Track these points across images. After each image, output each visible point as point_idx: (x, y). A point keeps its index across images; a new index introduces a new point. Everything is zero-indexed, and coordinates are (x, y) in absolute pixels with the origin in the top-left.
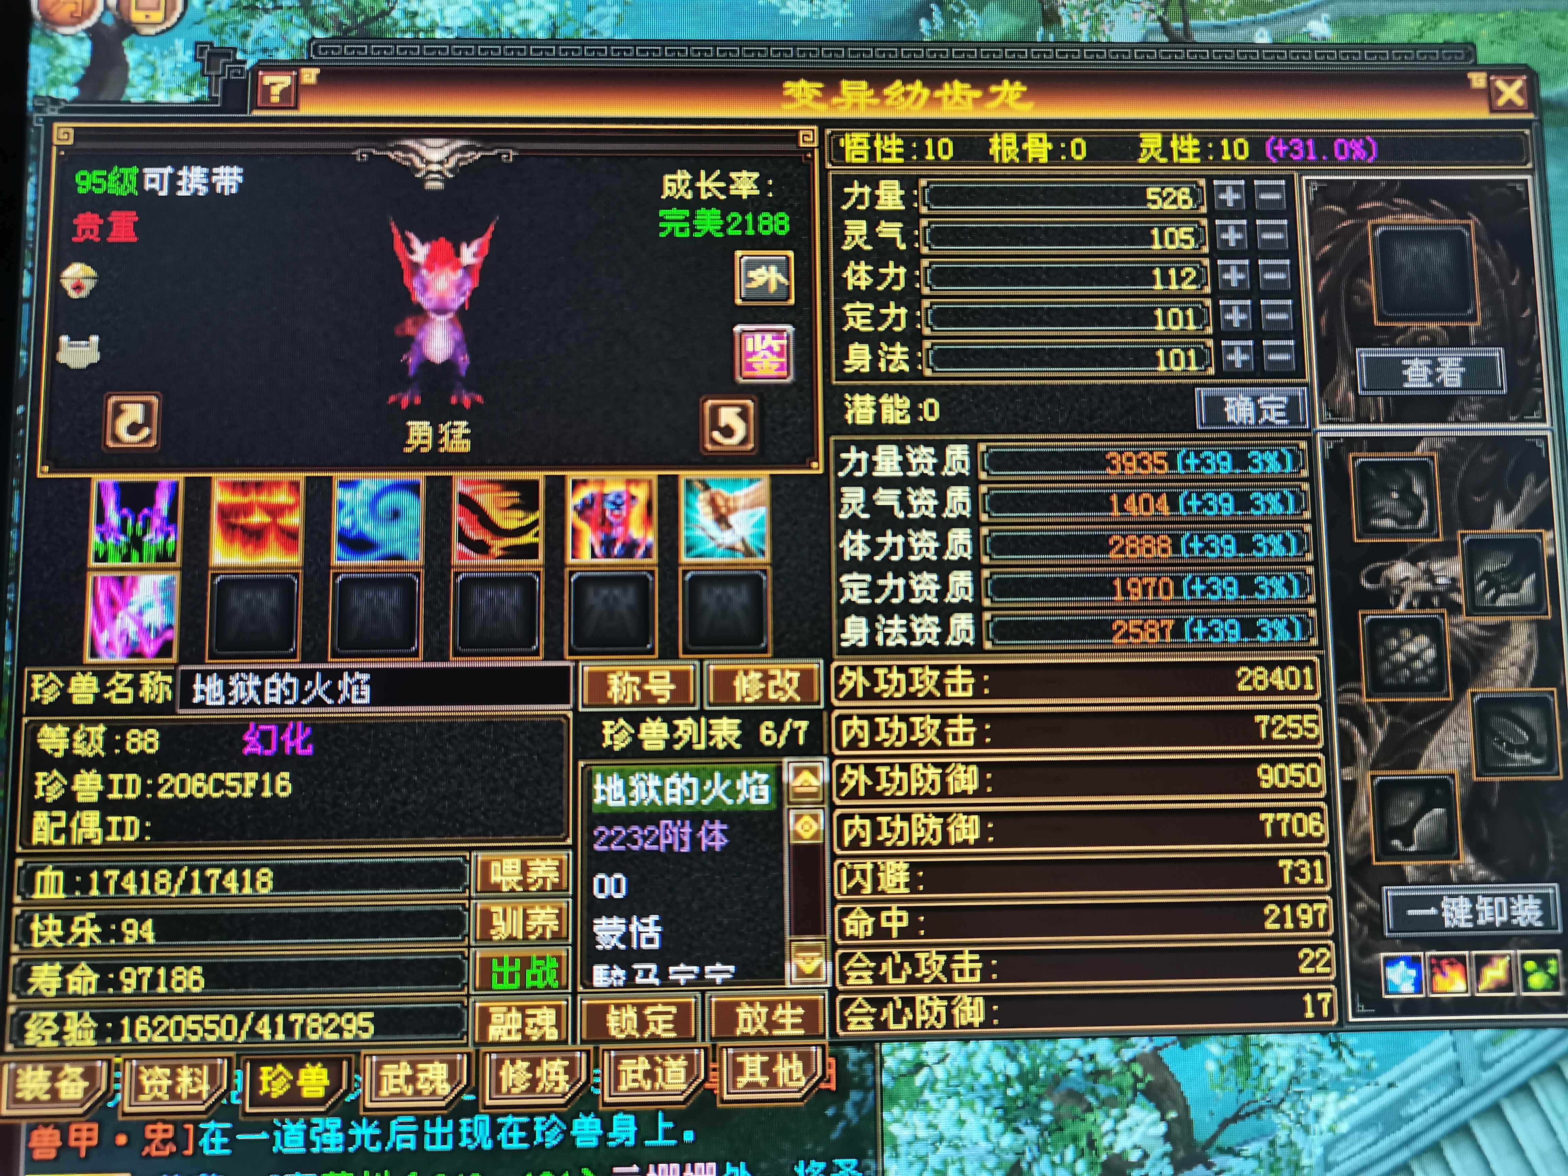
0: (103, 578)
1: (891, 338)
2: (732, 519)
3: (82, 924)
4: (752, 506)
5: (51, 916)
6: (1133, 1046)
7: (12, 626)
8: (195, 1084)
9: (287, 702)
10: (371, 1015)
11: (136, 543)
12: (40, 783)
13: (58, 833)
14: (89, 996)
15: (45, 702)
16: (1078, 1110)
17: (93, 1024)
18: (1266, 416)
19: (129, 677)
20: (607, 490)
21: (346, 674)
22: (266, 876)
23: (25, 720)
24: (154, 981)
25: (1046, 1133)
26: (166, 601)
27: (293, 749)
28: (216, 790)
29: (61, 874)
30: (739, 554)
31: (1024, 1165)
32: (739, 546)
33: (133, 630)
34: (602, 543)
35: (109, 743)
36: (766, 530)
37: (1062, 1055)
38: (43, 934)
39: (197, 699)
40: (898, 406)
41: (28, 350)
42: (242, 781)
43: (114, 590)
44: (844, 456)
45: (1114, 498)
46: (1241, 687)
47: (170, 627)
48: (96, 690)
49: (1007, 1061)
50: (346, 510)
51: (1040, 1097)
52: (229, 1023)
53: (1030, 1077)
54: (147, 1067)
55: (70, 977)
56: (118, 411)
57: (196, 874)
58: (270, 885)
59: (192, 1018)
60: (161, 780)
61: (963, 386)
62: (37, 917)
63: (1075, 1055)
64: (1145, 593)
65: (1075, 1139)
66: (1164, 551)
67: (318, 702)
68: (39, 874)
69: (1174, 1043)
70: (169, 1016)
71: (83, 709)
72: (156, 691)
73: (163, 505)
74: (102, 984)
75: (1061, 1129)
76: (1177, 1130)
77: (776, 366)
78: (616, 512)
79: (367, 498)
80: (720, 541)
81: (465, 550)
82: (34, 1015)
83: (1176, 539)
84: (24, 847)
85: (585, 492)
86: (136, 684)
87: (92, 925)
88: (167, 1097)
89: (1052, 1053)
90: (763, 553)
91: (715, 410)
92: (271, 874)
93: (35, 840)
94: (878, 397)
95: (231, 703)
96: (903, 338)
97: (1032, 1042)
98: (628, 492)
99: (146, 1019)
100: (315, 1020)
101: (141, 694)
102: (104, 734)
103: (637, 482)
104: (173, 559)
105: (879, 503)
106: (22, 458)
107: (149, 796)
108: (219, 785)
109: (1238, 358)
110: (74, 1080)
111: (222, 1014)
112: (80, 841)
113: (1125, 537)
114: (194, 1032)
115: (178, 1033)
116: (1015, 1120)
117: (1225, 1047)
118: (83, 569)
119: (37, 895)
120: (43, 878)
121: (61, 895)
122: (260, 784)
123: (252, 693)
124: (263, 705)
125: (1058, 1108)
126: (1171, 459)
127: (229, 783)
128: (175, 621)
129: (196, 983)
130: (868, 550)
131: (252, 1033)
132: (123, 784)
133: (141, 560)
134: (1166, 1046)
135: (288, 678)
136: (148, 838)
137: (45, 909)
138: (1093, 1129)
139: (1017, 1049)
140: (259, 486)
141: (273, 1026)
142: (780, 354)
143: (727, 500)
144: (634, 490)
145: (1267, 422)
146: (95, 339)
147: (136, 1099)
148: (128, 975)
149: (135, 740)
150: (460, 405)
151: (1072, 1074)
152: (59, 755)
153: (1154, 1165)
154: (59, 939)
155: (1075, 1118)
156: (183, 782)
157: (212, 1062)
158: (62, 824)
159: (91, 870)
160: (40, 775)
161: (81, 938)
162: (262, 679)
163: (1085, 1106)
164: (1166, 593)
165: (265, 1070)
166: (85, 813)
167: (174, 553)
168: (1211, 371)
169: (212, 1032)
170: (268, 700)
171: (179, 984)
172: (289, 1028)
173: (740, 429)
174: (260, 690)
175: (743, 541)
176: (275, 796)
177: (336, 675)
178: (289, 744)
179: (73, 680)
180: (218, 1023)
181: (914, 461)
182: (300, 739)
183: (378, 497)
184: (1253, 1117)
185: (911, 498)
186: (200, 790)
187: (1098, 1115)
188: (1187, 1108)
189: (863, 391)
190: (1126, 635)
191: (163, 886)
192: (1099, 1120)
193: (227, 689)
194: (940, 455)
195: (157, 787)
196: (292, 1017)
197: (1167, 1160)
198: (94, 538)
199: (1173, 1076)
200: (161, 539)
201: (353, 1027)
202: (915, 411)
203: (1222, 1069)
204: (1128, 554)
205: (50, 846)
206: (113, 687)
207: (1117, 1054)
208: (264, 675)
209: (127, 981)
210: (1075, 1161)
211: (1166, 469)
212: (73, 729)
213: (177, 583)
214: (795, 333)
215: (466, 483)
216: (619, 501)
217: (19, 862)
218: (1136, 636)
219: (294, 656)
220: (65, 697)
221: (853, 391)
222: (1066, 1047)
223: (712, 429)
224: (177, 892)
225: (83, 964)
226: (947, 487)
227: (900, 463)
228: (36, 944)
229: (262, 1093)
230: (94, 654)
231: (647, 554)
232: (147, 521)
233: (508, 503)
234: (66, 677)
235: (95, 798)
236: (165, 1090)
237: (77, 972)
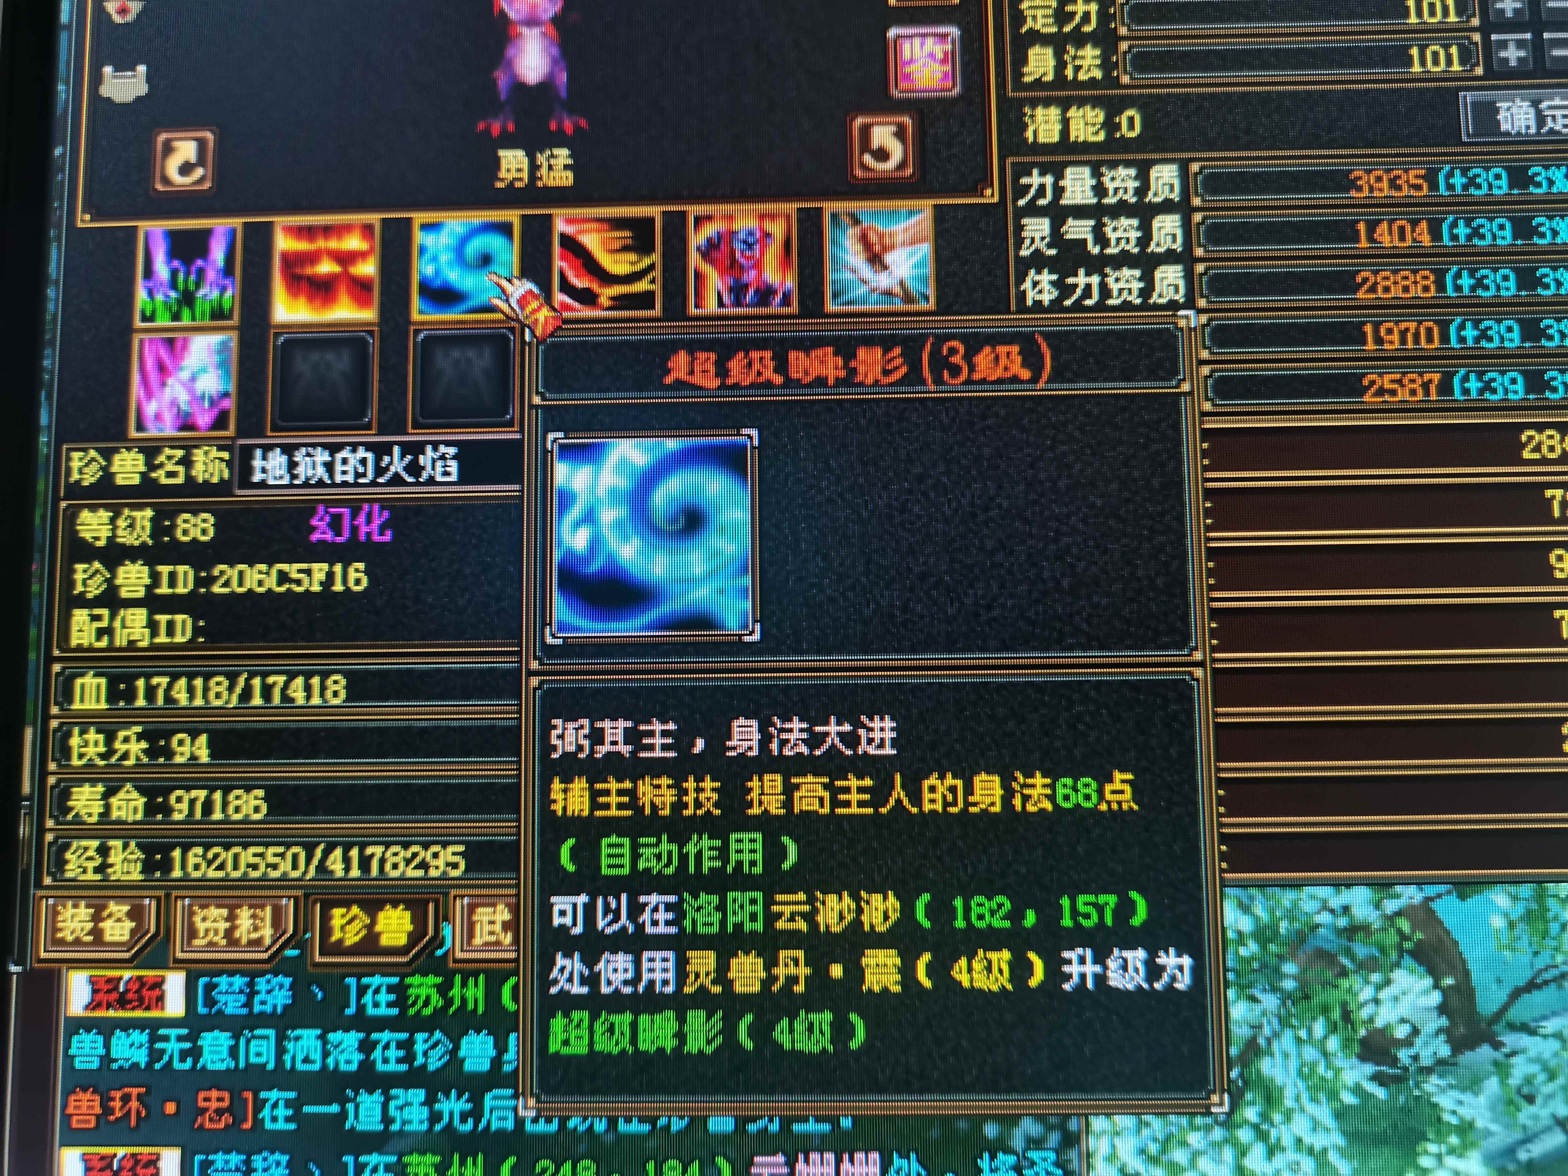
0: (151, 340)
1: (1079, 39)
2: (889, 258)
3: (126, 740)
4: (913, 242)
5: (92, 729)
6: (1398, 896)
7: (49, 397)
8: (256, 929)
9: (361, 481)
10: (461, 848)
11: (188, 299)
12: (79, 576)
13: (100, 633)
14: (135, 823)
15: (86, 483)
16: (1329, 975)
17: (139, 855)
18: (1550, 124)
19: (179, 453)
20: (736, 226)
21: (429, 448)
22: (338, 684)
23: (63, 504)
24: (208, 807)
25: (1289, 1003)
26: (222, 365)
27: (369, 534)
28: (280, 584)
29: (103, 681)
30: (897, 301)
31: (1261, 1041)
32: (897, 290)
33: (183, 397)
34: (731, 290)
35: (158, 530)
36: (929, 270)
37: (1309, 907)
38: (83, 750)
39: (257, 477)
40: (1090, 120)
41: (67, 83)
42: (308, 572)
43: (163, 353)
44: (1024, 181)
45: (1362, 227)
46: (1526, 455)
47: (226, 395)
48: (143, 469)
49: (1239, 913)
50: (427, 256)
51: (1281, 958)
52: (295, 857)
53: (1268, 933)
54: (203, 907)
55: (114, 801)
56: (168, 149)
57: (257, 682)
58: (343, 694)
59: (252, 850)
60: (216, 572)
61: (1168, 94)
62: (76, 730)
63: (1325, 907)
64: (1403, 341)
65: (1325, 1010)
66: (1426, 289)
67: (397, 480)
68: (79, 681)
69: (1449, 893)
70: (227, 847)
71: (128, 491)
72: (211, 470)
73: (218, 255)
74: (150, 809)
75: (1307, 997)
76: (1455, 1002)
77: (939, 76)
78: (748, 253)
79: (452, 242)
80: (874, 284)
81: (568, 300)
82: (75, 844)
83: (1440, 276)
84: (62, 650)
85: (710, 230)
86: (187, 462)
87: (138, 740)
88: (224, 942)
89: (1295, 904)
90: (926, 298)
91: (866, 131)
92: (343, 682)
93: (74, 642)
94: (1065, 110)
95: (296, 482)
96: (1094, 39)
97: (1270, 890)
98: (762, 229)
99: (199, 850)
100: (395, 854)
101: (194, 473)
102: (152, 520)
103: (773, 217)
104: (230, 317)
105: (1068, 237)
106: (61, 207)
107: (203, 590)
108: (283, 577)
109: (1512, 55)
110: (119, 920)
111: (288, 846)
112: (125, 643)
113: (1375, 273)
114: (255, 867)
115: (236, 867)
116: (1250, 985)
117: (1515, 898)
118: (128, 330)
119: (77, 706)
120: (83, 686)
121: (104, 706)
122: (330, 575)
123: (321, 472)
124: (334, 485)
125: (1303, 971)
126: (1431, 178)
127: (295, 575)
128: (232, 388)
129: (257, 809)
130: (1055, 294)
131: (322, 868)
132: (172, 576)
133: (193, 319)
134: (1439, 896)
135: (361, 453)
136: (201, 640)
137: (86, 721)
138: (1348, 998)
139: (1252, 898)
140: (328, 231)
141: (347, 860)
142: (944, 61)
143: (881, 236)
144: (769, 226)
145: (1552, 131)
146: (142, 69)
147: (189, 943)
148: (179, 800)
149: (186, 526)
150: (561, 130)
151: (1322, 931)
152: (101, 543)
153: (1426, 1044)
154: (103, 756)
155: (1325, 984)
156: (241, 574)
157: (275, 901)
158: (104, 624)
159: (138, 676)
160: (80, 567)
161: (125, 756)
162: (332, 455)
163: (1337, 970)
164: (1430, 340)
165: (337, 912)
166: (131, 611)
167: (231, 310)
168: (1479, 71)
169: (275, 867)
170: (339, 478)
171: (237, 810)
172: (365, 863)
173: (896, 151)
174: (329, 467)
175: (902, 283)
176: (348, 590)
177: (417, 449)
178: (364, 529)
179: (117, 458)
180: (282, 855)
181: (1110, 186)
182: (377, 522)
183: (464, 240)
184: (1553, 986)
185: (1108, 230)
186: (260, 583)
187: (1355, 981)
188: (1467, 973)
189: (1047, 103)
190: (1381, 392)
191: (218, 696)
192: (1356, 987)
193: (292, 465)
194: (1143, 177)
195: (212, 580)
196: (369, 851)
197: (1442, 1037)
198: (141, 296)
199: (1448, 932)
200: (215, 294)
201: (441, 862)
202: (1110, 125)
203: (1511, 925)
204: (1380, 294)
205: (91, 649)
206: (161, 465)
207: (1378, 906)
208: (334, 449)
209: (178, 806)
210: (1325, 1037)
211: (1425, 191)
212: (117, 515)
213: (234, 344)
214: (962, 37)
215: (570, 221)
216: (751, 240)
217: (57, 668)
218: (1393, 393)
219: (368, 427)
220: (107, 476)
221: (1034, 103)
222: (1313, 897)
223: (862, 153)
224: (234, 701)
225: (128, 786)
226: (1153, 217)
227: (1093, 188)
228: (76, 762)
229: (334, 939)
230: (140, 427)
231: (786, 300)
232: (201, 274)
233: (618, 245)
234: (108, 454)
235: (141, 593)
236: (221, 934)
237: (121, 795)
